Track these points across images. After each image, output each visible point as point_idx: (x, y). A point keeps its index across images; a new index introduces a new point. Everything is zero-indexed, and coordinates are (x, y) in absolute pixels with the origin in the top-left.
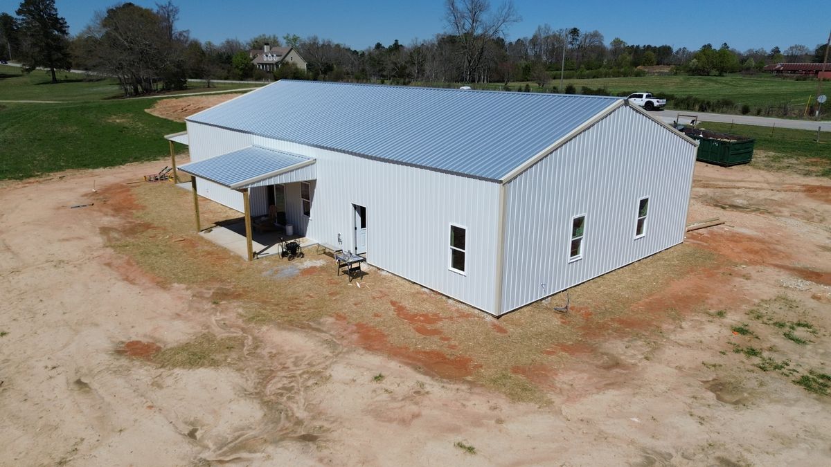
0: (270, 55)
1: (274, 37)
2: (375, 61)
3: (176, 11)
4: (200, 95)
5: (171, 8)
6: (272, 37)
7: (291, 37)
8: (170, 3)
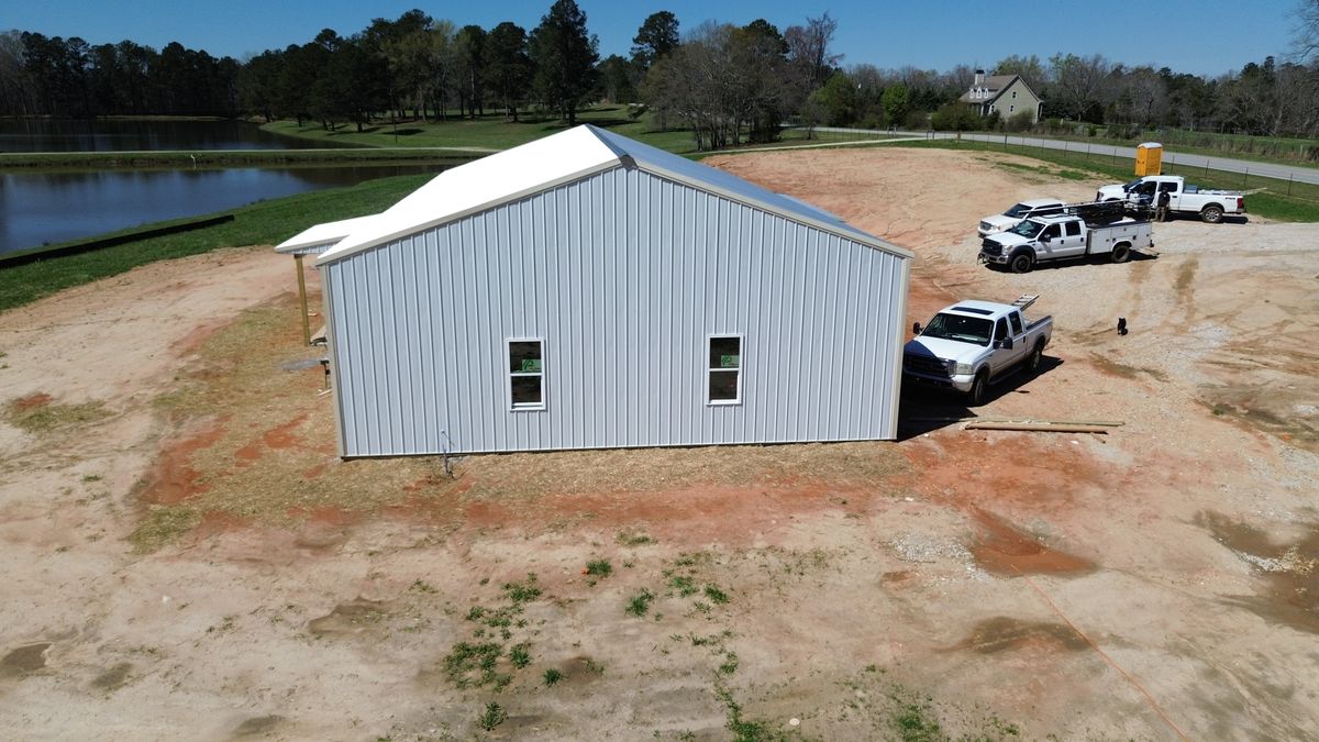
0: (979, 89)
1: (1033, 58)
2: (1200, 97)
3: (832, 27)
4: (821, 148)
5: (826, 23)
6: (1029, 59)
7: (1064, 58)
8: (825, 16)
